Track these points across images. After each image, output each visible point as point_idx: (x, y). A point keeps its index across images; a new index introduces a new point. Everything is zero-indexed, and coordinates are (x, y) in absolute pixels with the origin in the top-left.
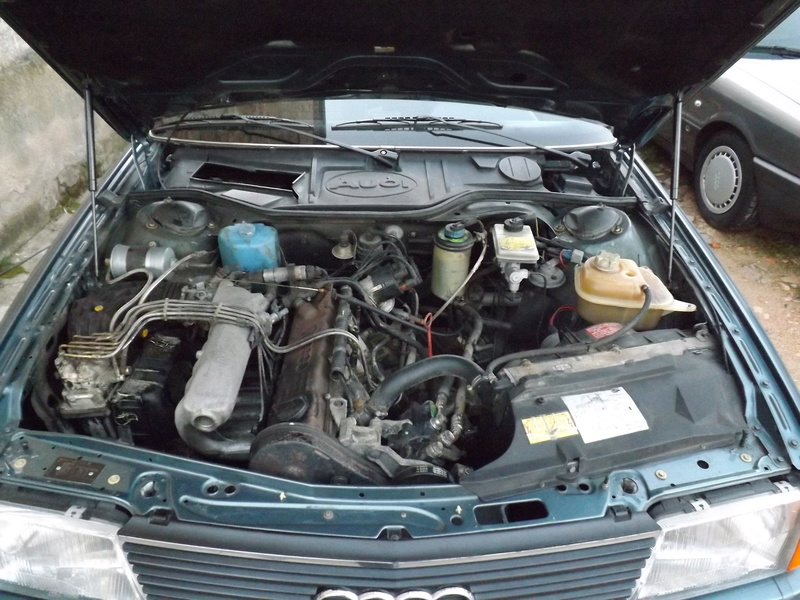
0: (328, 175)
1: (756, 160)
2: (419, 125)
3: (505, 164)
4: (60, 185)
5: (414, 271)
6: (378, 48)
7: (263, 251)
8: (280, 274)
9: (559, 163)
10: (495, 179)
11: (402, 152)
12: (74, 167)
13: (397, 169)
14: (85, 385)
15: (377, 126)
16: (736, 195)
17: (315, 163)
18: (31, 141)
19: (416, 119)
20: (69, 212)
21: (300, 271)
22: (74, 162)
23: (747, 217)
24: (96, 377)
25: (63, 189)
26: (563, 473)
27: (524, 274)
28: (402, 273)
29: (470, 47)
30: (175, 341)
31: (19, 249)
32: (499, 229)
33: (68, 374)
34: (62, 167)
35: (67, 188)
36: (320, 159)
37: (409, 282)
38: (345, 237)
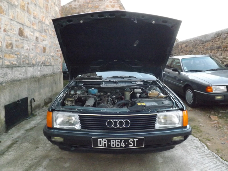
0: (106, 84)
1: (194, 90)
2: (121, 77)
3: (137, 83)
4: (45, 101)
5: (121, 94)
6: (114, 61)
7: (96, 92)
8: (99, 94)
9: (147, 83)
10: (135, 84)
11: (118, 81)
12: (48, 98)
13: (118, 83)
14: (69, 105)
15: (114, 78)
16: (193, 99)
17: (103, 83)
18: (42, 91)
19: (121, 76)
20: (46, 107)
21: (102, 94)
22: (48, 97)
23: (196, 103)
24: (70, 104)
25: (45, 102)
26: (143, 108)
27: (140, 94)
28: (119, 94)
29: (128, 60)
30: (81, 103)
31: (35, 112)
32: (135, 89)
33: (67, 103)
34: (46, 98)
35: (46, 102)
36: (104, 82)
37: (120, 96)
38: (109, 91)
